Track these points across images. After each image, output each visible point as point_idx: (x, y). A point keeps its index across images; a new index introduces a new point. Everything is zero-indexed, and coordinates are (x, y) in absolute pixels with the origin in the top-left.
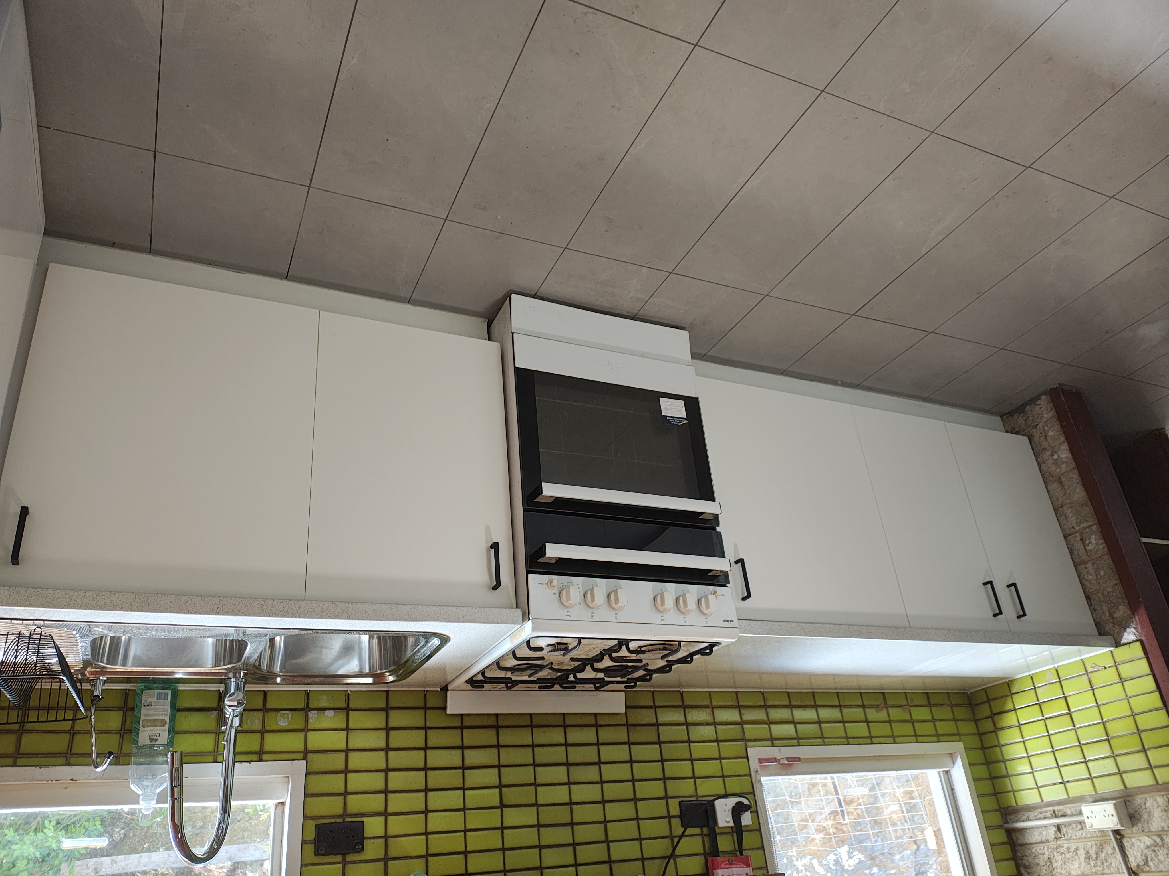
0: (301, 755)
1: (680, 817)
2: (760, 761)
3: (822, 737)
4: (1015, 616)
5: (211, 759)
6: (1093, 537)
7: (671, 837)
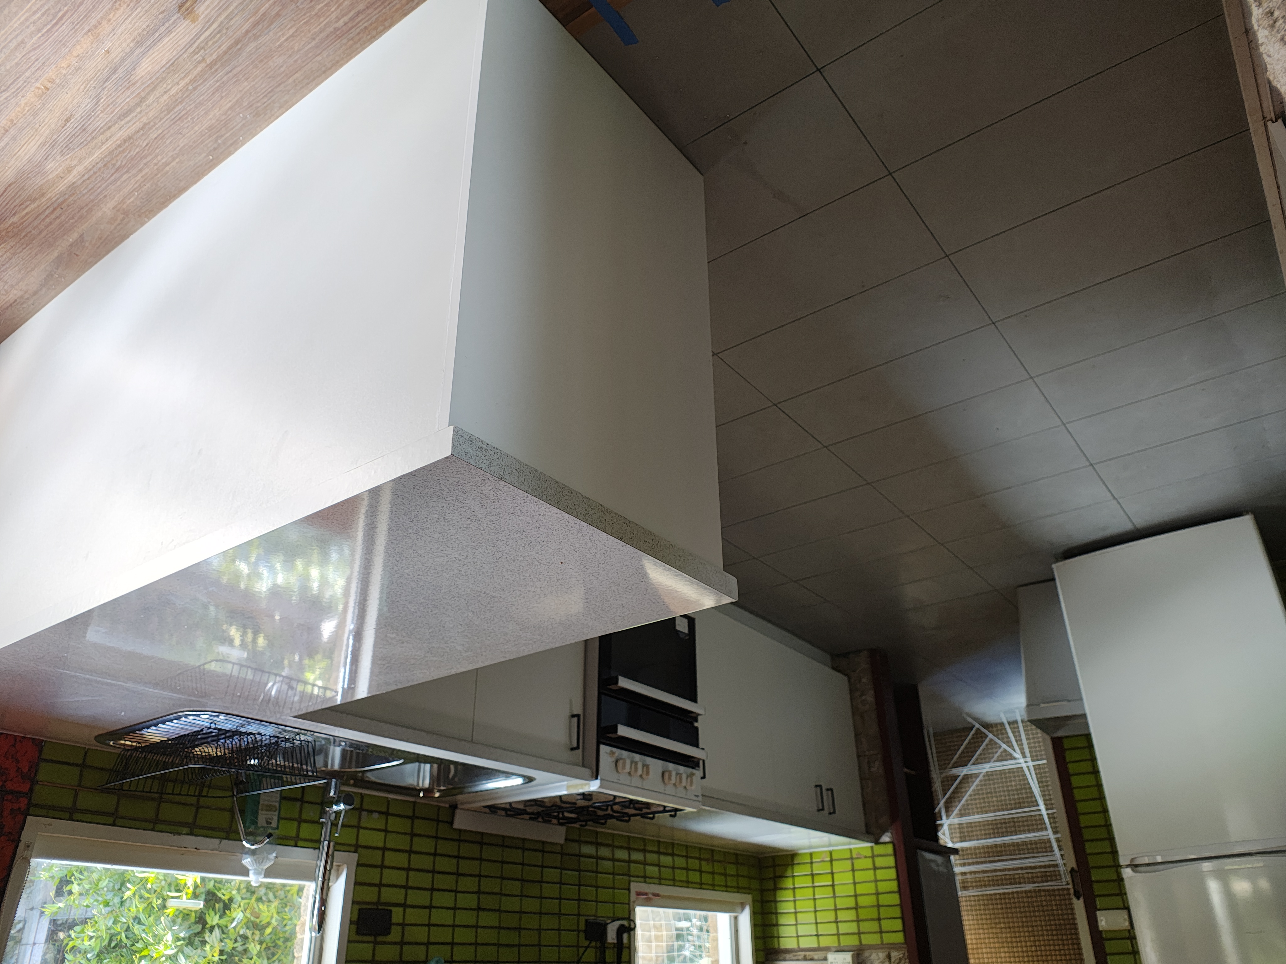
0: (353, 849)
1: (585, 931)
2: (638, 894)
3: (674, 880)
4: (816, 809)
5: (293, 843)
6: (877, 763)
7: (578, 946)
